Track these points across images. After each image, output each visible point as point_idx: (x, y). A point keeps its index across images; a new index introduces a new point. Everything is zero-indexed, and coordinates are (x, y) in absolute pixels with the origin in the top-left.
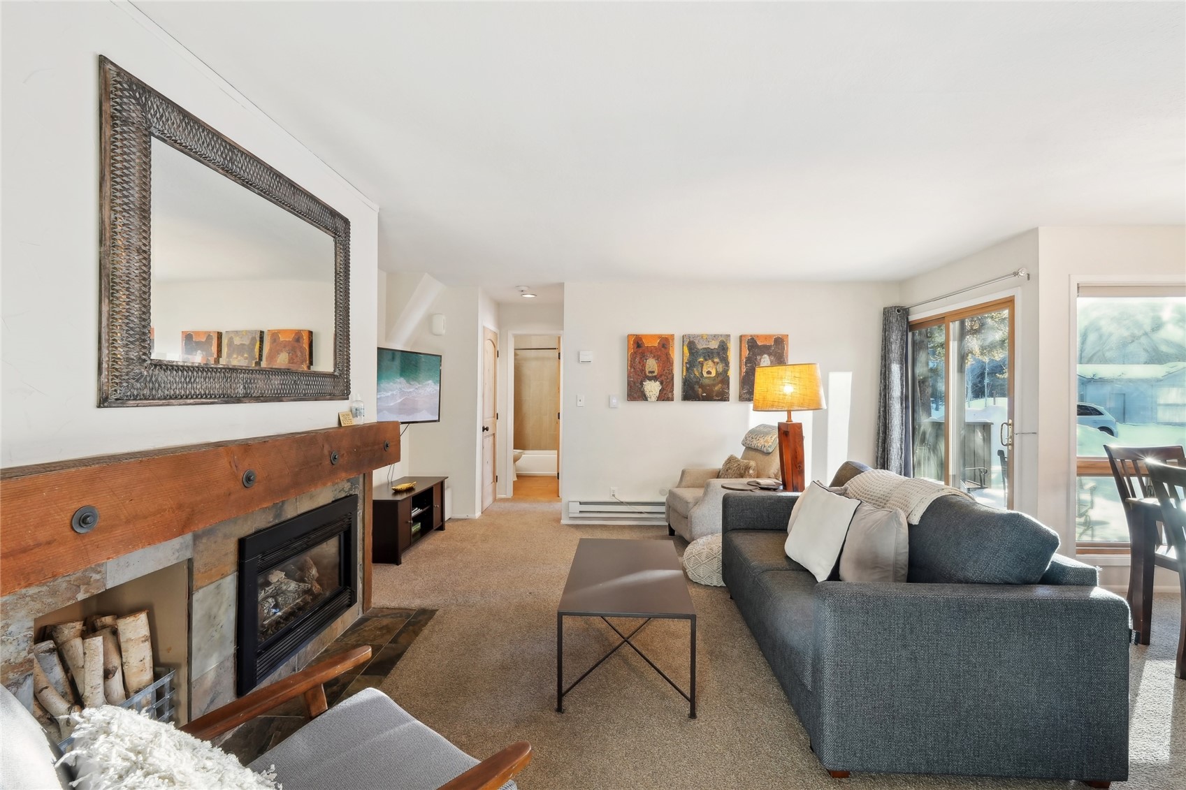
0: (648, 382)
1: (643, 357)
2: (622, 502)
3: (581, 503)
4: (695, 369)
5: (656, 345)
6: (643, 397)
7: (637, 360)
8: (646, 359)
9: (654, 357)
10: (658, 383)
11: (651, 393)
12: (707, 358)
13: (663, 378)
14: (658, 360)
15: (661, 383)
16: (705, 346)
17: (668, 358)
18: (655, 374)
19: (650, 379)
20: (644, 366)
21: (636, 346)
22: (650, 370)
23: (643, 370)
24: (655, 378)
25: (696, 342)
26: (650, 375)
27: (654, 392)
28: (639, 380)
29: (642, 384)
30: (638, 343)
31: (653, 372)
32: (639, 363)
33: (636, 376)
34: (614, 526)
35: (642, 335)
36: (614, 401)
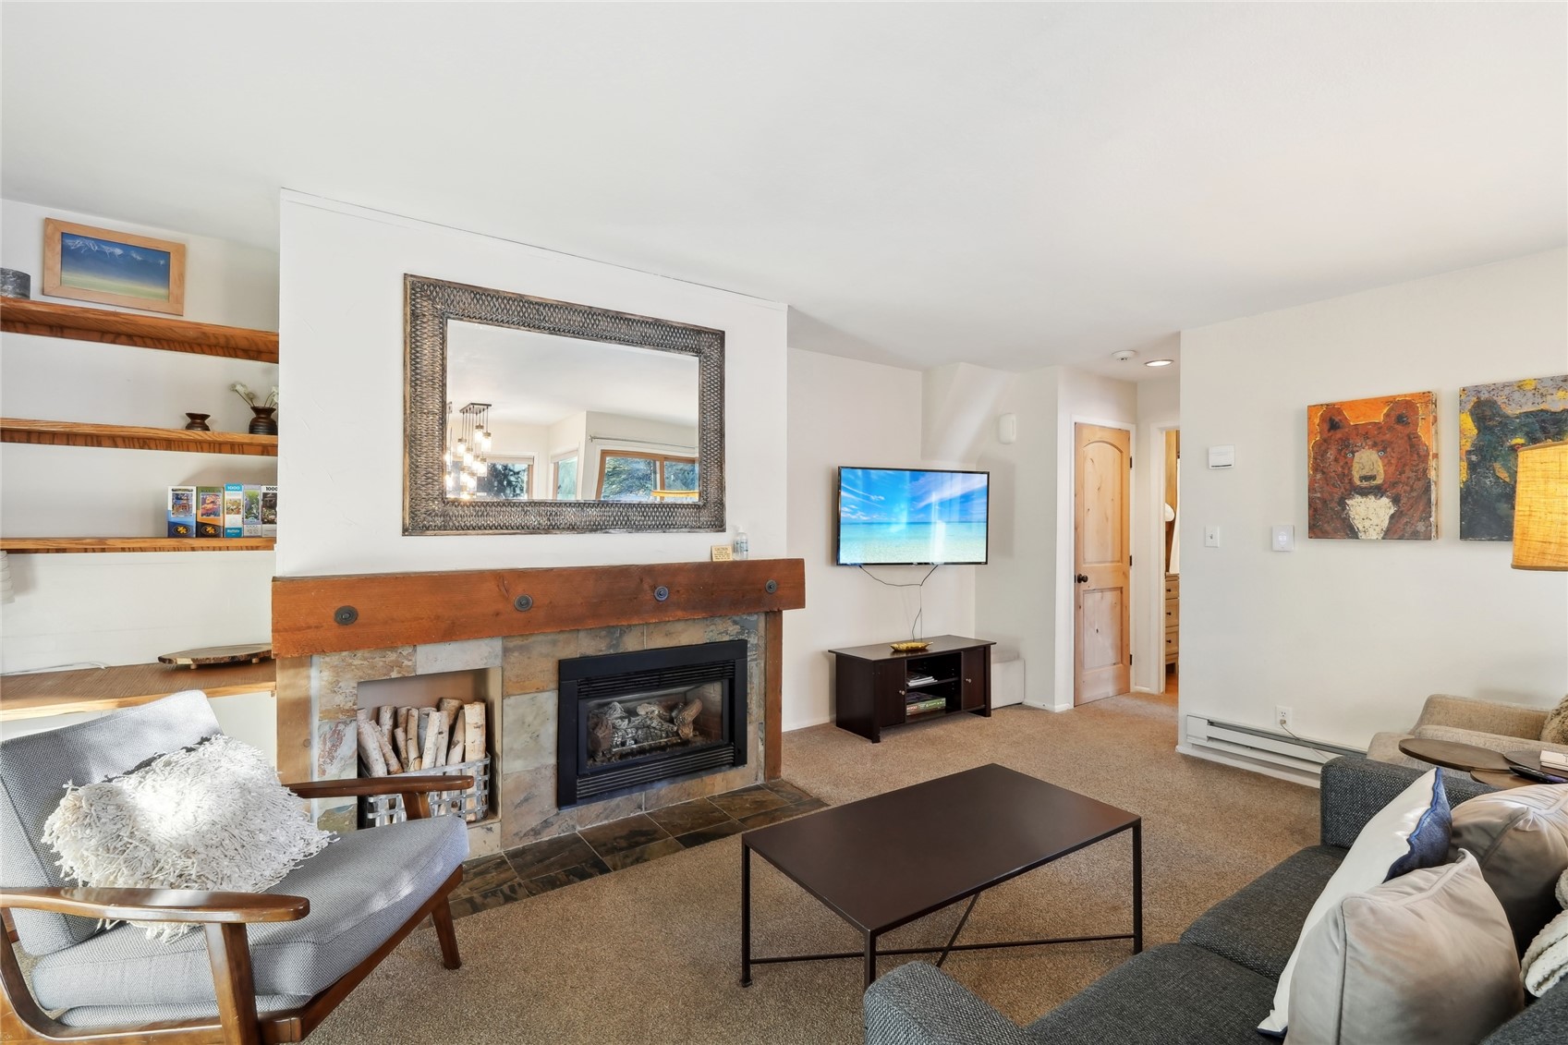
0: (1358, 499)
1: (1346, 448)
2: (1298, 739)
3: (1211, 723)
4: (1497, 466)
5: (1380, 418)
6: (1351, 532)
7: (1331, 455)
8: (1353, 453)
9: (1375, 445)
10: (1385, 501)
11: (1367, 523)
12: (1539, 435)
13: (1400, 489)
14: (1384, 450)
15: (1396, 500)
16: (1529, 408)
17: (1412, 446)
18: (1379, 481)
19: (1364, 492)
20: (1348, 466)
21: (1326, 427)
22: (1364, 473)
23: (1346, 475)
24: (1378, 491)
25: (1500, 400)
26: (1365, 484)
27: (1375, 521)
28: (1336, 497)
29: (1342, 503)
30: (1331, 420)
31: (1373, 478)
32: (1336, 460)
33: (1326, 488)
34: (1278, 781)
35: (1342, 404)
36: (1282, 539)
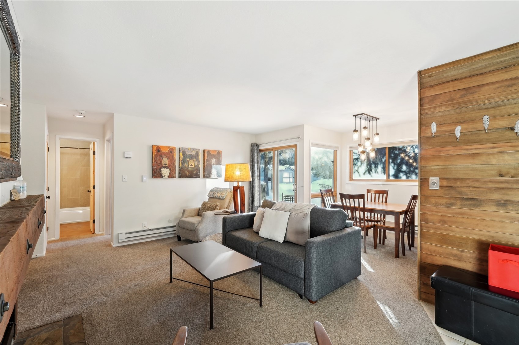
0: (163, 169)
1: (161, 157)
2: (150, 229)
3: (126, 234)
4: (185, 164)
5: (167, 151)
6: (161, 176)
7: (158, 158)
8: (162, 158)
9: (166, 157)
10: (168, 170)
11: (165, 175)
12: (191, 159)
13: (171, 167)
14: (168, 158)
15: (170, 170)
16: (189, 154)
17: (173, 158)
18: (167, 165)
19: (164, 167)
20: (161, 161)
21: (157, 151)
22: (164, 163)
23: (161, 163)
24: (167, 167)
25: (186, 151)
26: (165, 166)
27: (166, 174)
28: (159, 168)
29: (160, 170)
30: (158, 150)
31: (166, 164)
32: (159, 159)
33: (157, 166)
34: (146, 242)
35: (160, 146)
36: (145, 179)
